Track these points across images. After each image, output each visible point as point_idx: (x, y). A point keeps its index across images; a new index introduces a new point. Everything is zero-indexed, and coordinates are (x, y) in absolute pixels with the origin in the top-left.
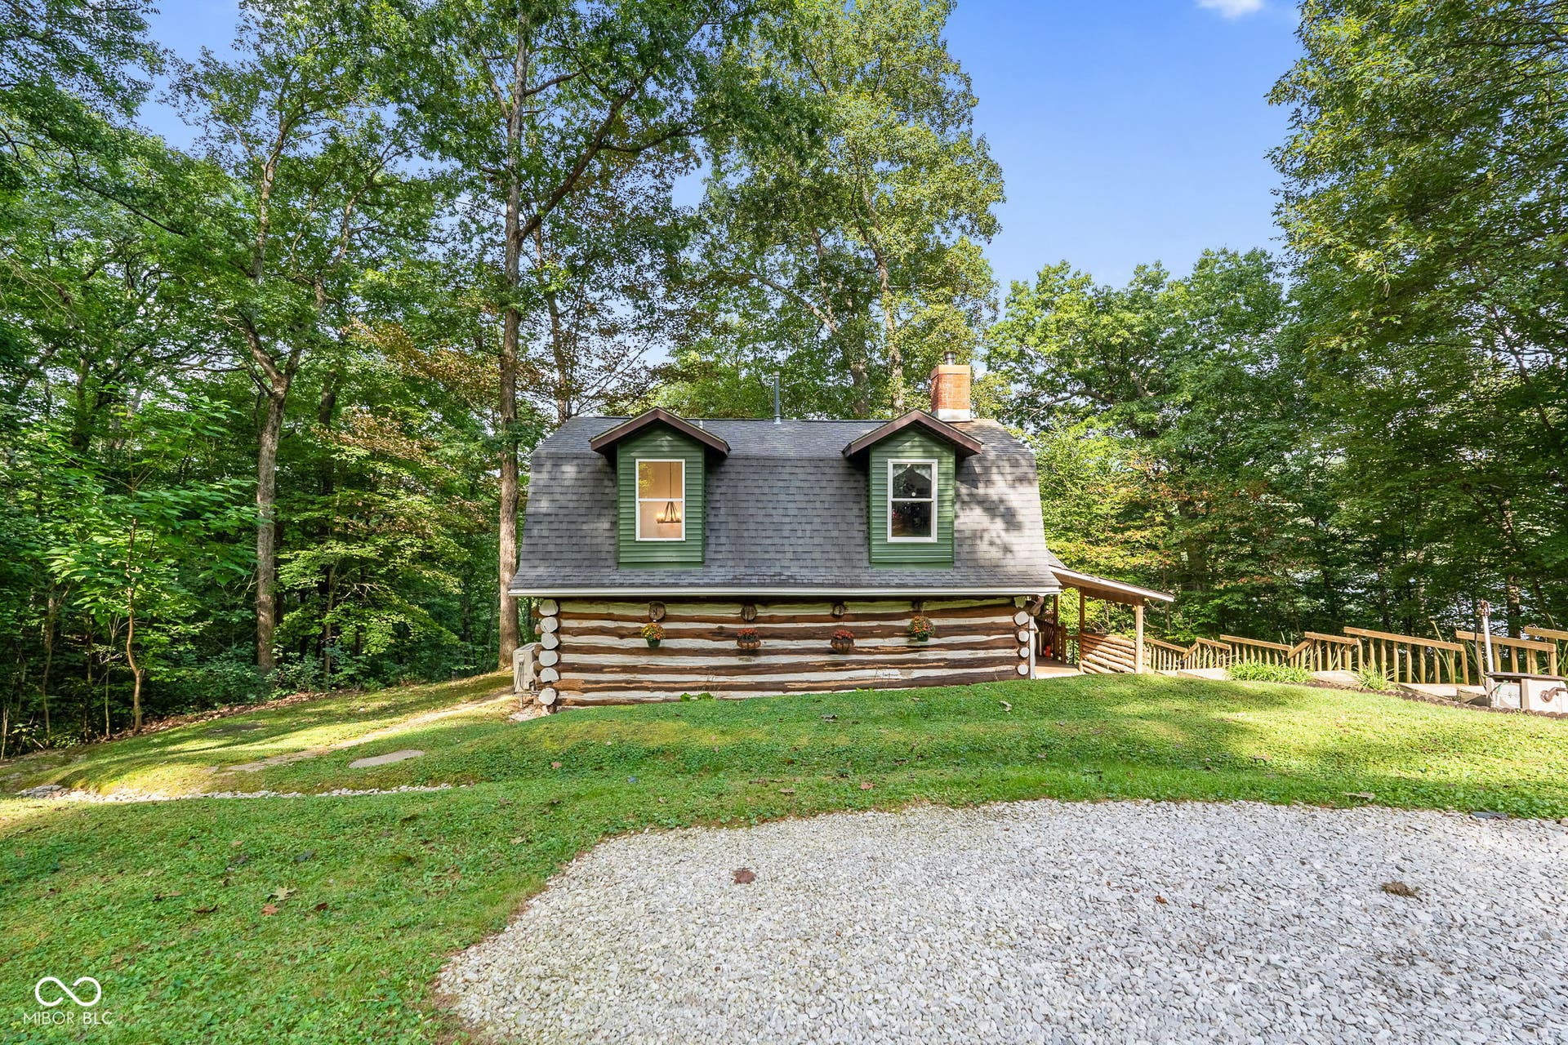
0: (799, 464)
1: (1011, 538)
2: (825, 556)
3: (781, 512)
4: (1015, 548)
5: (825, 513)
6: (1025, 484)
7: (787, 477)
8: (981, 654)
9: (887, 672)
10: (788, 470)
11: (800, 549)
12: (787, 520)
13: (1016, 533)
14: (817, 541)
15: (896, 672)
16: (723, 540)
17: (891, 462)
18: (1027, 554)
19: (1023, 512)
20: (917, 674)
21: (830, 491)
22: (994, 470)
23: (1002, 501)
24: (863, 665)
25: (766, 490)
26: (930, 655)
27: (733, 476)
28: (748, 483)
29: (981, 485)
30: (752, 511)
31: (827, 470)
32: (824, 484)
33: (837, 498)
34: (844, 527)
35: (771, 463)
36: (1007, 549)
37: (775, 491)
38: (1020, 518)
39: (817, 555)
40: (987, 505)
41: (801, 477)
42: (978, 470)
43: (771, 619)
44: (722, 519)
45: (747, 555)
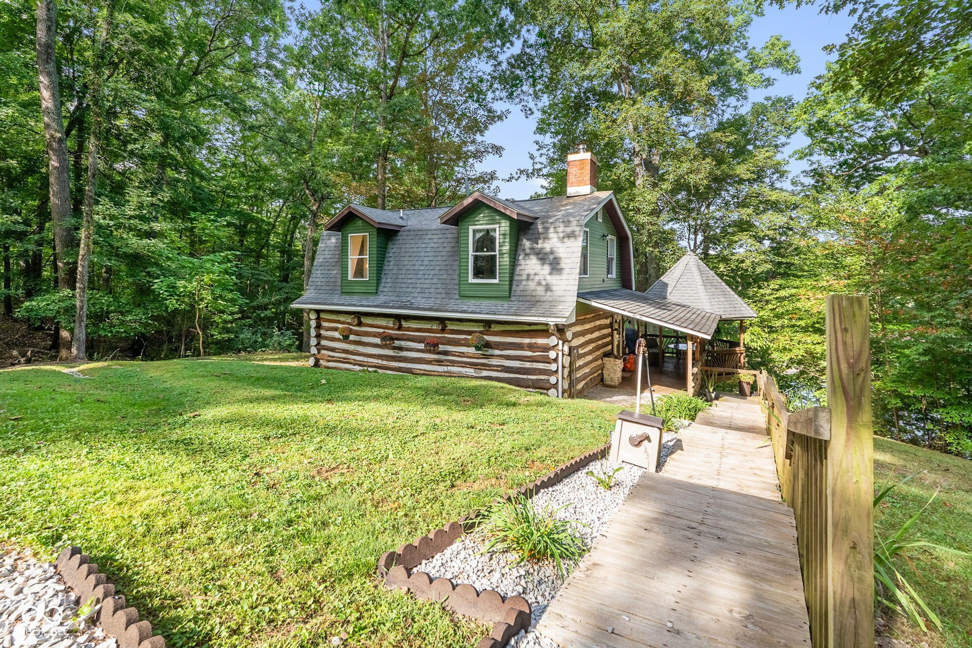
0: (436, 232)
1: (553, 280)
2: (437, 291)
3: (419, 263)
4: (554, 288)
5: (444, 263)
6: (572, 239)
7: (427, 241)
8: (528, 365)
9: (467, 370)
10: (429, 237)
11: (425, 286)
12: (422, 268)
13: (558, 277)
14: (435, 281)
15: (472, 370)
16: (389, 280)
17: (471, 228)
18: (561, 293)
19: (566, 261)
20: (485, 373)
21: (448, 249)
22: (552, 230)
23: (552, 253)
24: (453, 363)
25: (415, 250)
26: (494, 362)
27: (401, 242)
28: (407, 246)
29: (540, 241)
30: (406, 263)
31: (449, 236)
32: (445, 245)
33: (450, 254)
34: (450, 272)
35: (421, 233)
36: (548, 288)
37: (420, 250)
38: (562, 265)
39: (432, 290)
40: (540, 256)
41: (435, 241)
42: (540, 230)
43: (408, 329)
44: (391, 267)
45: (398, 290)
